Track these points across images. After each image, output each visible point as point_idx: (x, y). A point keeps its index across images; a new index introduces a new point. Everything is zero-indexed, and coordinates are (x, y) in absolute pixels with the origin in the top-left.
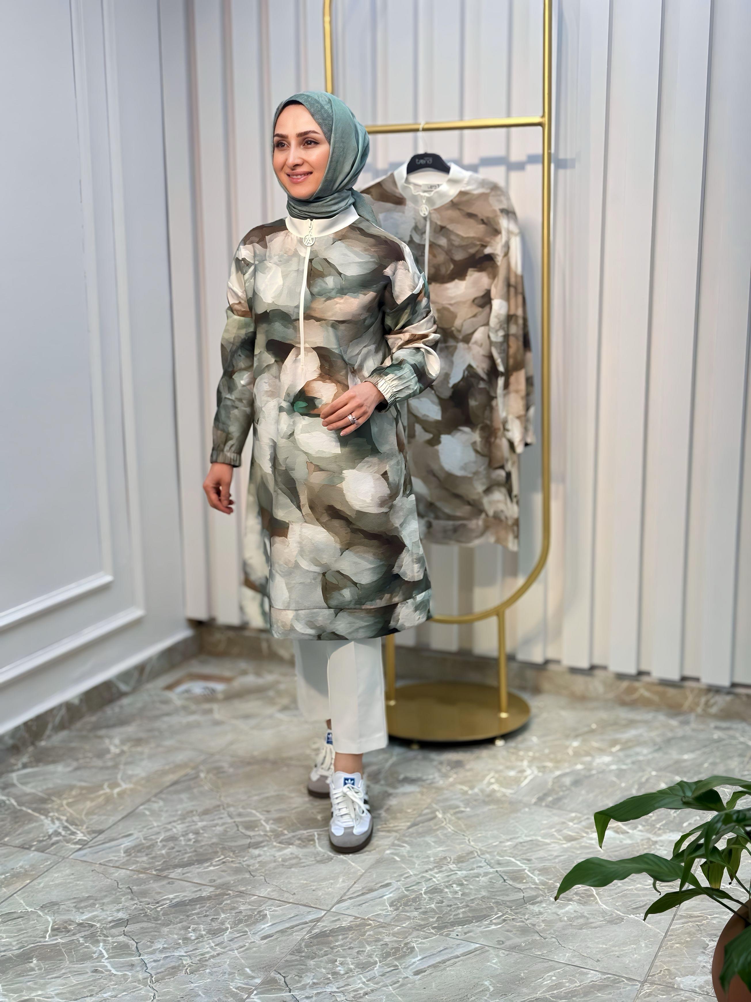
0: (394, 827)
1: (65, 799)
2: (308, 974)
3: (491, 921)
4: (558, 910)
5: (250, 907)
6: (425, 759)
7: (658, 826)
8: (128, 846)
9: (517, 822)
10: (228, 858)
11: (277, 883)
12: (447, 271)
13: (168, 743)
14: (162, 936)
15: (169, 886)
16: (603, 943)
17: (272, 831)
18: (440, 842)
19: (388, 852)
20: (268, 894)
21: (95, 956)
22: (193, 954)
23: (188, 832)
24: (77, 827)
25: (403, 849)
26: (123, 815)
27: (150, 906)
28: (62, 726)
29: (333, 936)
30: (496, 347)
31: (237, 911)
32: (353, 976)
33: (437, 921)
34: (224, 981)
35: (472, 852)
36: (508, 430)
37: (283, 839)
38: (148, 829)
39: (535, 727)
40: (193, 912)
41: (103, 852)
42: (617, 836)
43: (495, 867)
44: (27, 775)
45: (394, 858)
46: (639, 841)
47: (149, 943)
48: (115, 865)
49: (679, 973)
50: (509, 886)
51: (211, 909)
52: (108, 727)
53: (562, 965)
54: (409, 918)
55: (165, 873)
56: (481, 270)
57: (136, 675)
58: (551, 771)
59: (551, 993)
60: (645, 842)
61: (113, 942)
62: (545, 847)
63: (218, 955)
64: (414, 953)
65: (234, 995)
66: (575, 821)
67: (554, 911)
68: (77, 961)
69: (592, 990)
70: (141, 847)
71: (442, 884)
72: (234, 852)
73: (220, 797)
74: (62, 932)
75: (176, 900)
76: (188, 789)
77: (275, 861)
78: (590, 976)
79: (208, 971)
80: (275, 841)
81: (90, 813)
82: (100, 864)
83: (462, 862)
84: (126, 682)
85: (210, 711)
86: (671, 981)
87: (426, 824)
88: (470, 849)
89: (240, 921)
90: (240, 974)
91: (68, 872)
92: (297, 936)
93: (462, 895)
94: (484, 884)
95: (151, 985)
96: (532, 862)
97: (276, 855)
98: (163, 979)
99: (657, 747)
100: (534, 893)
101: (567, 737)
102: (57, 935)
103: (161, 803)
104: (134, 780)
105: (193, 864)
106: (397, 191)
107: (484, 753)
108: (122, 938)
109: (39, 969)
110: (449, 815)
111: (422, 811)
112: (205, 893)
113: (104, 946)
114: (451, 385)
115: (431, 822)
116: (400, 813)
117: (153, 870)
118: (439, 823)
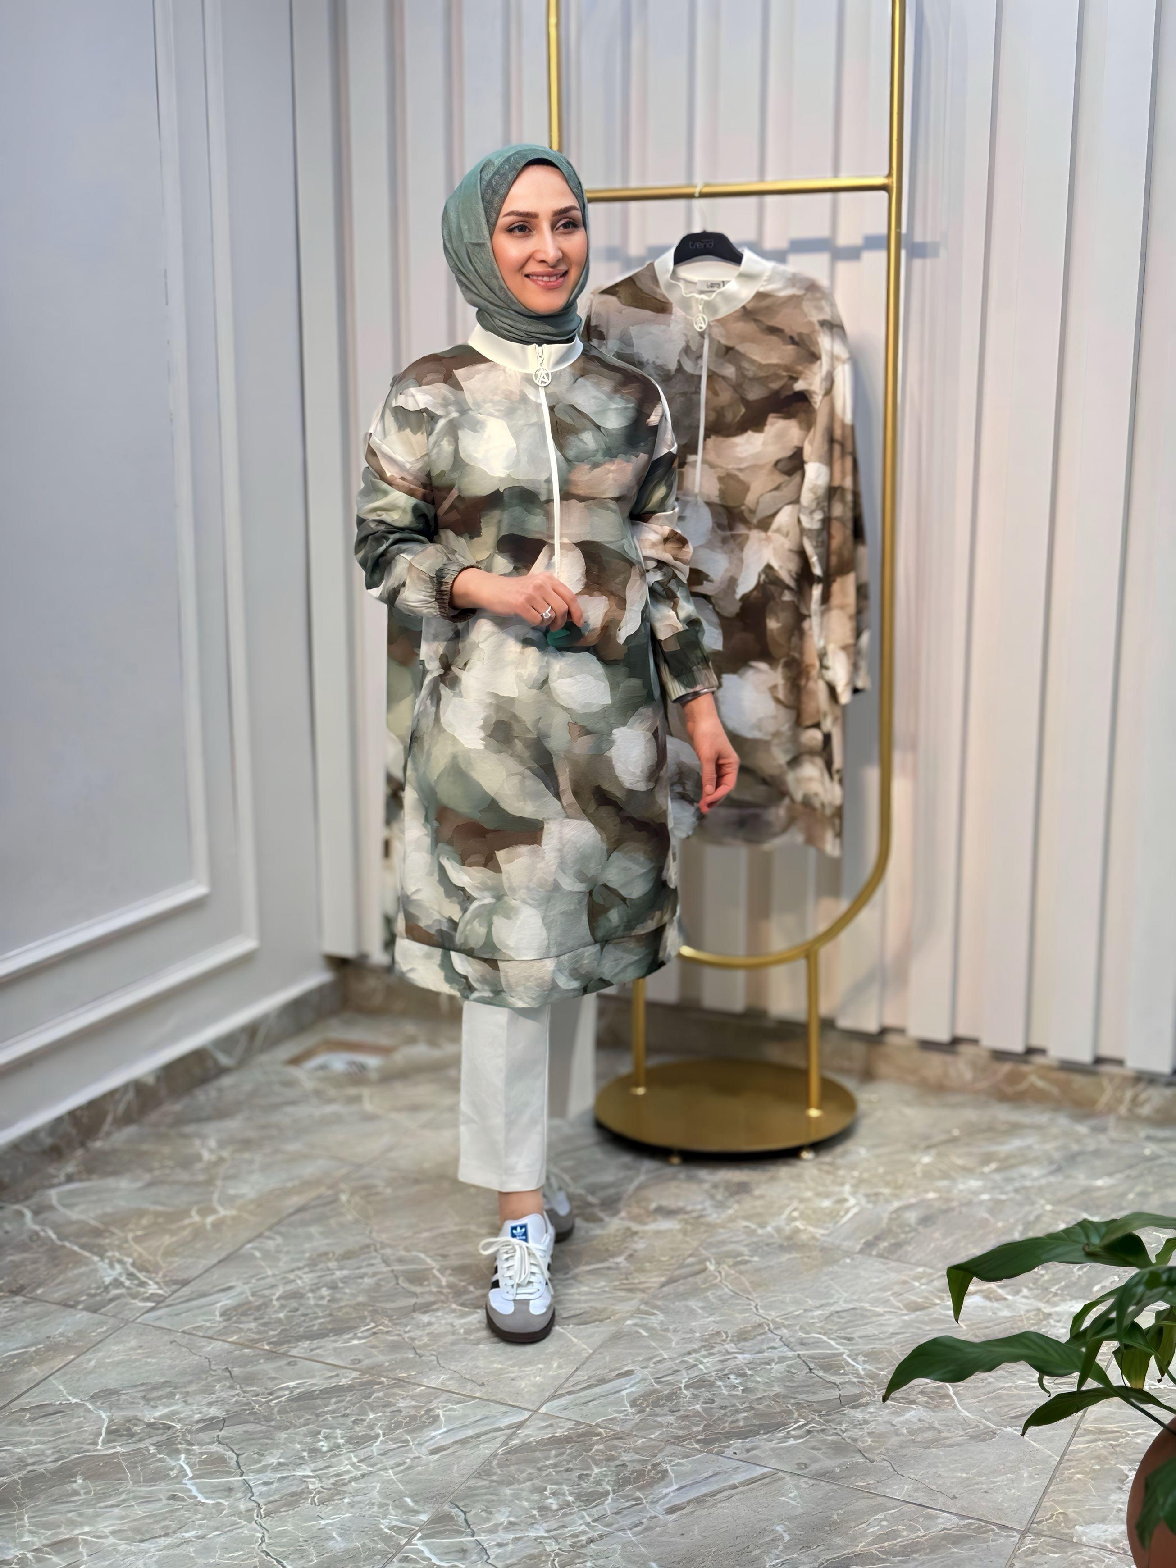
0: (640, 1283)
1: (131, 1230)
2: (503, 1509)
3: (788, 1432)
4: (893, 1417)
5: (414, 1403)
6: (690, 1179)
7: (1053, 1290)
8: (226, 1305)
9: (832, 1279)
10: (381, 1327)
11: (456, 1366)
12: (734, 417)
13: (293, 1147)
14: (277, 1446)
15: (288, 1368)
16: (962, 1471)
17: (450, 1286)
18: (710, 1309)
19: (629, 1322)
20: (442, 1384)
21: (173, 1474)
22: (325, 1474)
23: (320, 1285)
24: (148, 1275)
25: (652, 1317)
26: (221, 1258)
27: (259, 1398)
28: (127, 1119)
29: (540, 1450)
30: (809, 538)
31: (393, 1408)
32: (572, 1514)
33: (704, 1430)
34: (371, 1516)
35: (760, 1325)
36: (827, 668)
37: (467, 1300)
38: (258, 1280)
39: (863, 1130)
40: (326, 1409)
41: (189, 1313)
42: (988, 1304)
43: (795, 1348)
44: (72, 1193)
45: (638, 1332)
46: (1022, 1313)
47: (256, 1456)
48: (206, 1335)
49: (1081, 1520)
50: (818, 1379)
51: (354, 1405)
52: (199, 1120)
53: (897, 1503)
54: (660, 1425)
55: (284, 1348)
56: (788, 416)
57: (243, 1041)
58: (888, 1201)
59: (879, 1546)
60: (1032, 1314)
61: (201, 1453)
62: (874, 1319)
63: (363, 1476)
64: (667, 1480)
65: (386, 1539)
66: (923, 1281)
67: (886, 1419)
68: (144, 1481)
69: (944, 1542)
70: (246, 1307)
71: (713, 1374)
72: (390, 1317)
73: (371, 1232)
74: (123, 1435)
75: (299, 1390)
76: (320, 1219)
77: (453, 1333)
78: (940, 1520)
79: (346, 1500)
80: (455, 1302)
81: (169, 1253)
82: (183, 1332)
83: (745, 1340)
84: (228, 1052)
85: (356, 1099)
86: (1068, 1531)
87: (690, 1279)
88: (758, 1320)
89: (398, 1425)
90: (396, 1507)
91: (133, 1343)
92: (485, 1450)
93: (743, 1391)
94: (779, 1375)
95: (259, 1520)
96: (854, 1342)
97: (455, 1324)
98: (277, 1511)
99: (1054, 1167)
100: (856, 1391)
101: (914, 1148)
102: (114, 1441)
103: (279, 1240)
104: (239, 1202)
105: (328, 1336)
106: (658, 291)
107: (784, 1171)
108: (215, 1448)
109: (86, 1493)
110: (726, 1267)
111: (684, 1260)
112: (344, 1380)
113: (186, 1458)
114: (738, 596)
115: (699, 1276)
116: (650, 1262)
117: (265, 1343)
118: (710, 1278)
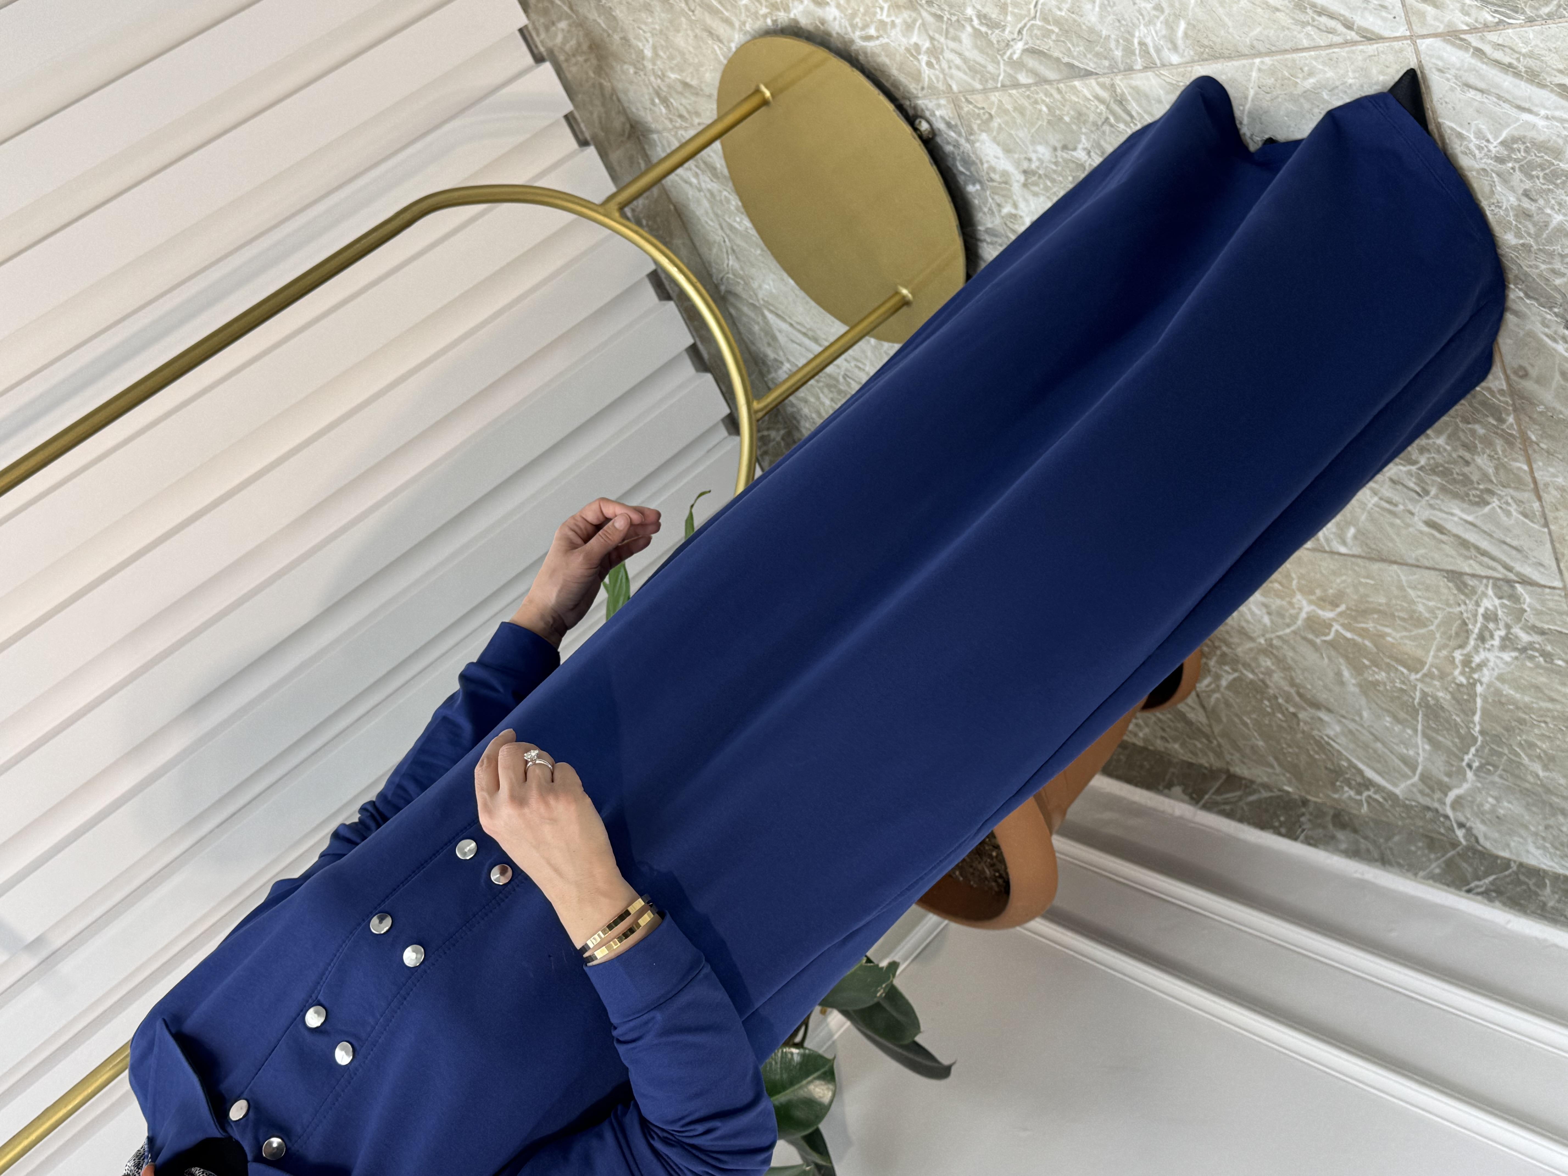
0: (1102, 101)
1: (1405, 681)
8: (1463, 510)
15: (1534, 372)
19: (1175, 59)
24: (1469, 621)
25: (1148, 41)
26: (1385, 566)
28: (1236, 782)
38: (1396, 505)
41: (1508, 540)
44: (1385, 771)
48: (1534, 498)
70: (1451, 487)
81: (1415, 622)
82: (1546, 525)
87: (1056, 54)
92: (1529, 38)
104: (1276, 603)
110: (1007, 32)
111: (1027, 86)
115: (1044, 48)
116: (1060, 119)
117: (1504, 427)
118: (1035, 31)
